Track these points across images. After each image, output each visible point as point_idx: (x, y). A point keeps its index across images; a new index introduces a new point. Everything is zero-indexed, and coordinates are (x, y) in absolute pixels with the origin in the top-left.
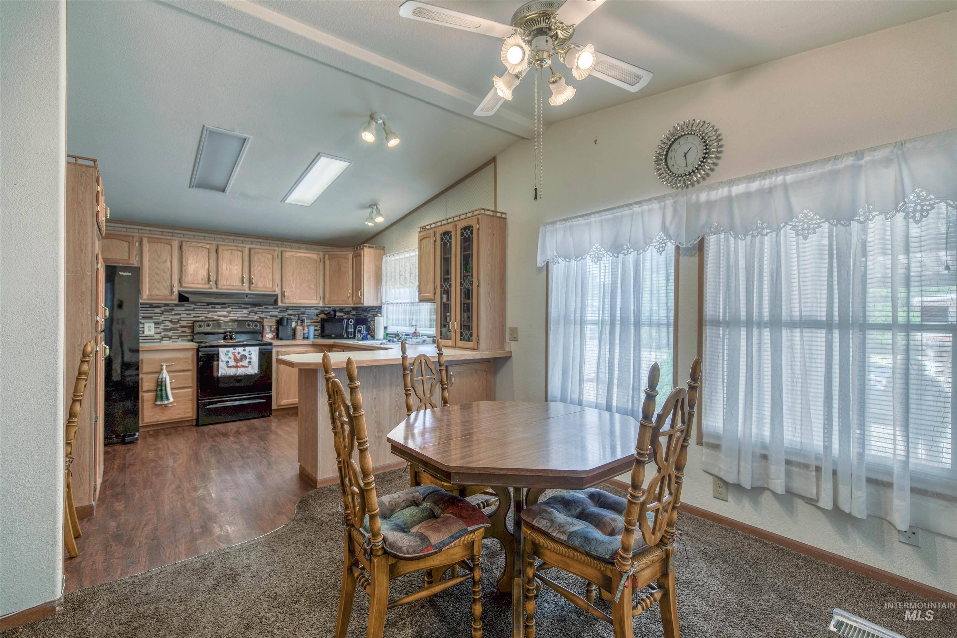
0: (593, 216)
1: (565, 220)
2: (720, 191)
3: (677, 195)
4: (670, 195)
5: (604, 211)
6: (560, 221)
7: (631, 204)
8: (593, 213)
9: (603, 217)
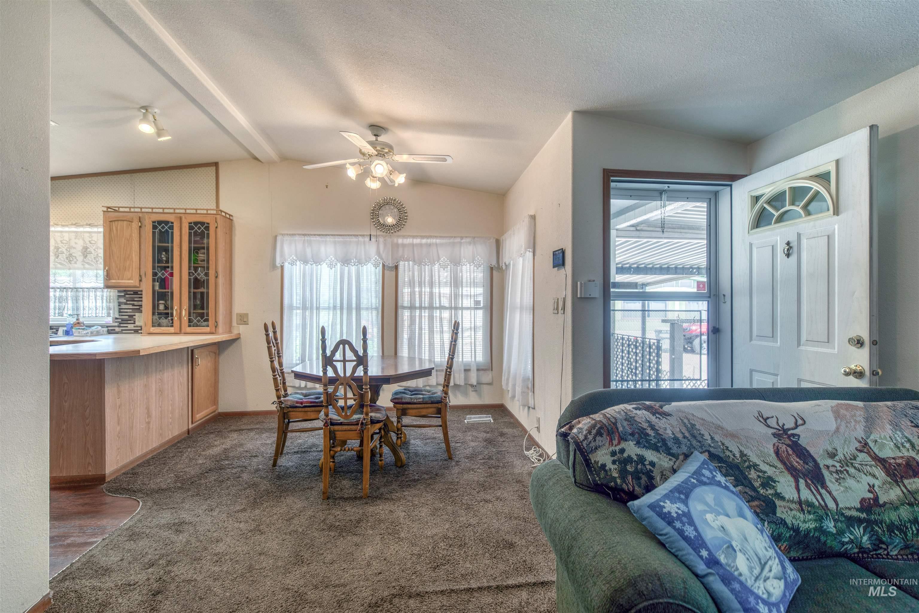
0: (328, 237)
1: (304, 235)
2: (408, 240)
3: (386, 236)
4: (382, 236)
5: (337, 235)
6: (299, 234)
7: (357, 235)
8: (329, 235)
9: (336, 239)
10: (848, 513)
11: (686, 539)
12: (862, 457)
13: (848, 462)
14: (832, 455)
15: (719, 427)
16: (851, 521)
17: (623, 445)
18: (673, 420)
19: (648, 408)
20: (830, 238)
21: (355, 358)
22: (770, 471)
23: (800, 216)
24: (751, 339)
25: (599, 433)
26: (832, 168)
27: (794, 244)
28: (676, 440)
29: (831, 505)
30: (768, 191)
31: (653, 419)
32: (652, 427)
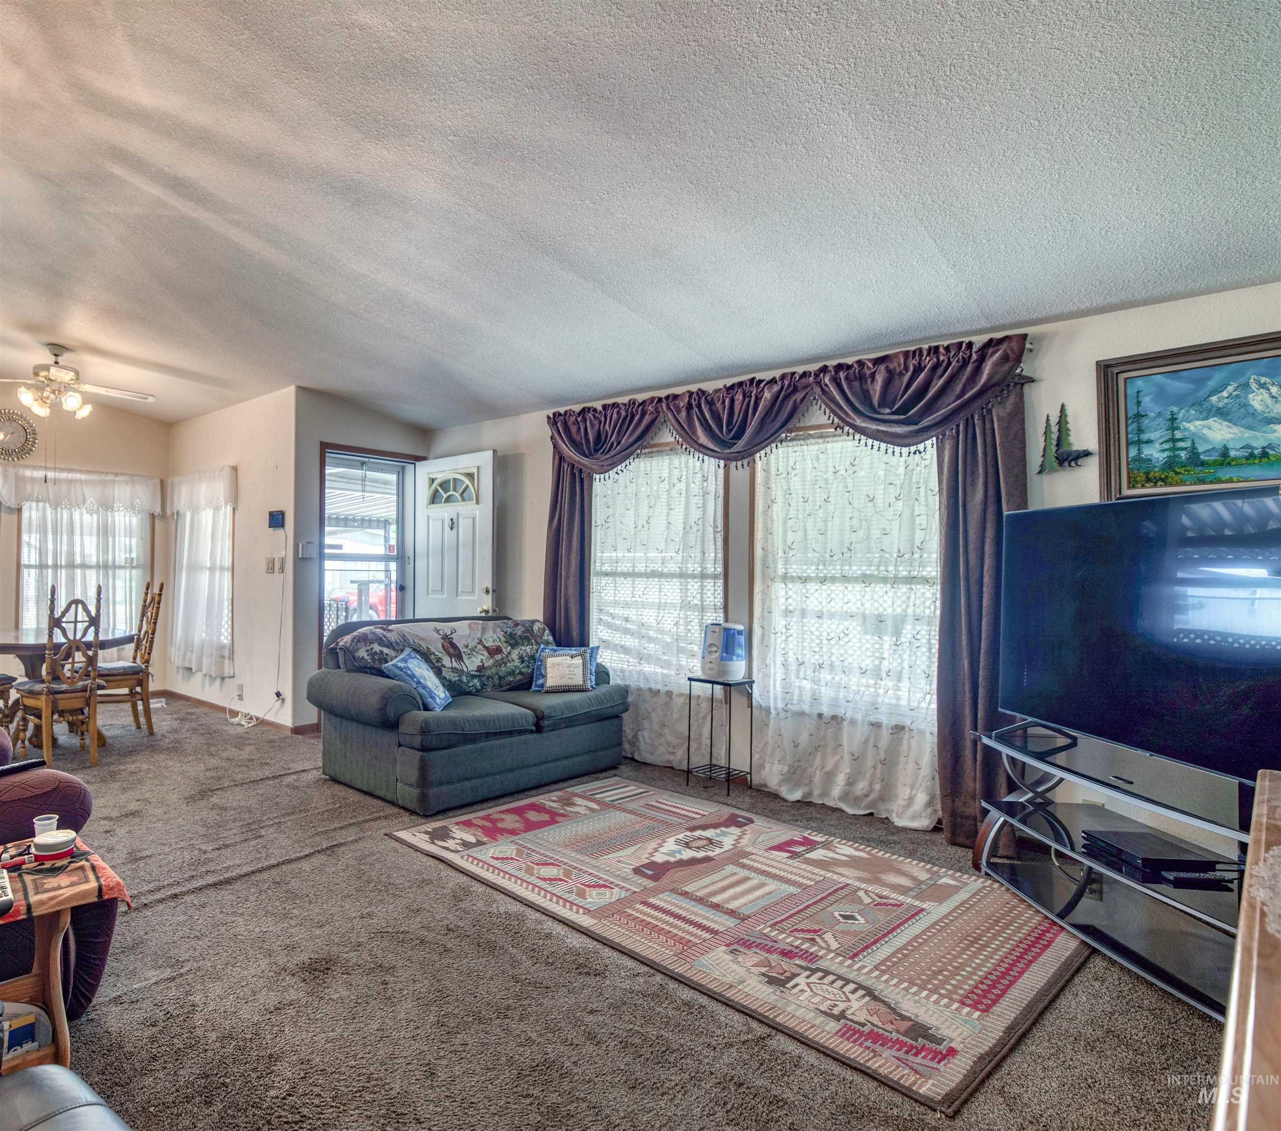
2: (39, 472)
3: (7, 465)
10: (472, 673)
11: (408, 675)
12: (480, 646)
13: (472, 650)
14: (467, 647)
15: (417, 636)
16: (474, 677)
17: (372, 646)
18: (394, 633)
19: (381, 628)
20: (474, 519)
21: (87, 619)
22: (440, 655)
23: (458, 501)
24: (428, 594)
25: (359, 641)
26: (475, 471)
27: (455, 521)
28: (396, 642)
29: (465, 669)
30: (440, 477)
31: (384, 633)
32: (385, 637)
